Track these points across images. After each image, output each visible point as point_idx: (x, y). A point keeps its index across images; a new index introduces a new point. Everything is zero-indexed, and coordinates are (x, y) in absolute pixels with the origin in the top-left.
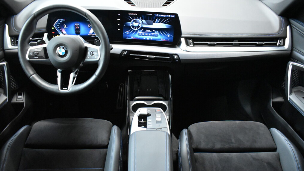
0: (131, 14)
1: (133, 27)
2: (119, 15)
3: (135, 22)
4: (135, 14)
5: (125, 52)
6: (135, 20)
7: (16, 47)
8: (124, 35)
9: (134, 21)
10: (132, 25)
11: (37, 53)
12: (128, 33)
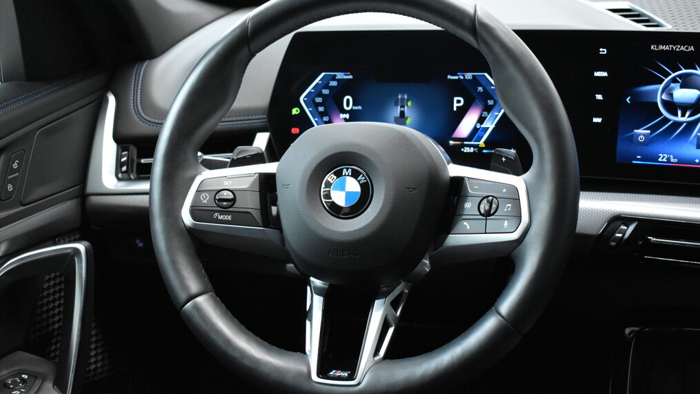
0: (661, 47)
1: (672, 106)
2: (603, 51)
3: (682, 87)
4: (683, 48)
5: (623, 227)
6: (680, 76)
7: (144, 186)
8: (621, 147)
9: (674, 80)
10: (664, 97)
11: (231, 196)
12: (641, 139)
